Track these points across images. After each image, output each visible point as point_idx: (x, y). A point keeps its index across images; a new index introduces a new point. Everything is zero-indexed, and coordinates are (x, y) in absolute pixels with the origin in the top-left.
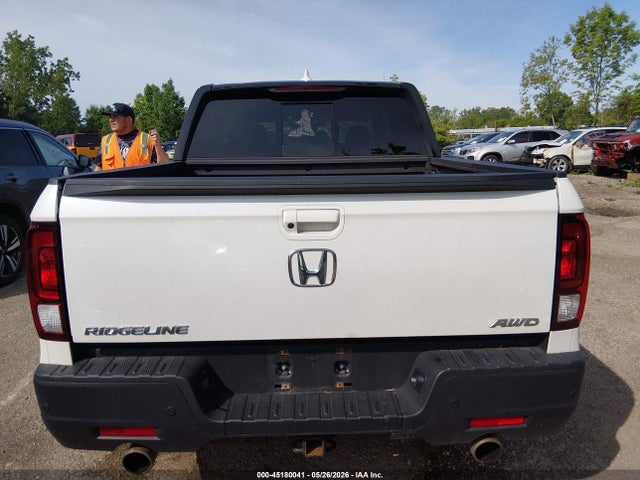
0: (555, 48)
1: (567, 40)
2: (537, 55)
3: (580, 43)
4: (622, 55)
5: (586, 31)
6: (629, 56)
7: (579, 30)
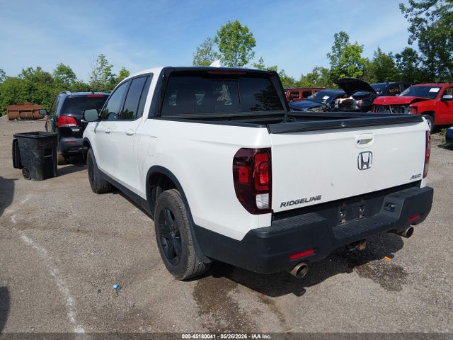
0: (211, 45)
1: (216, 41)
2: (201, 48)
3: (223, 42)
4: (247, 52)
5: (226, 35)
6: (250, 52)
7: (223, 35)
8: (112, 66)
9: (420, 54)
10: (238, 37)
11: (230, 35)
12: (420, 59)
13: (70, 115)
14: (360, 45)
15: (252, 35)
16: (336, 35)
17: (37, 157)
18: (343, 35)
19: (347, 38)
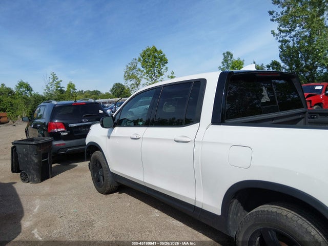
0: (137, 63)
1: (139, 60)
2: (129, 66)
3: (144, 61)
4: (162, 67)
5: (146, 56)
6: (164, 68)
7: (144, 56)
8: (61, 81)
9: (282, 64)
10: (155, 57)
11: (149, 56)
12: (283, 68)
13: (56, 121)
14: (241, 60)
15: (165, 55)
16: (224, 54)
17: (36, 161)
18: (228, 53)
19: (232, 56)
